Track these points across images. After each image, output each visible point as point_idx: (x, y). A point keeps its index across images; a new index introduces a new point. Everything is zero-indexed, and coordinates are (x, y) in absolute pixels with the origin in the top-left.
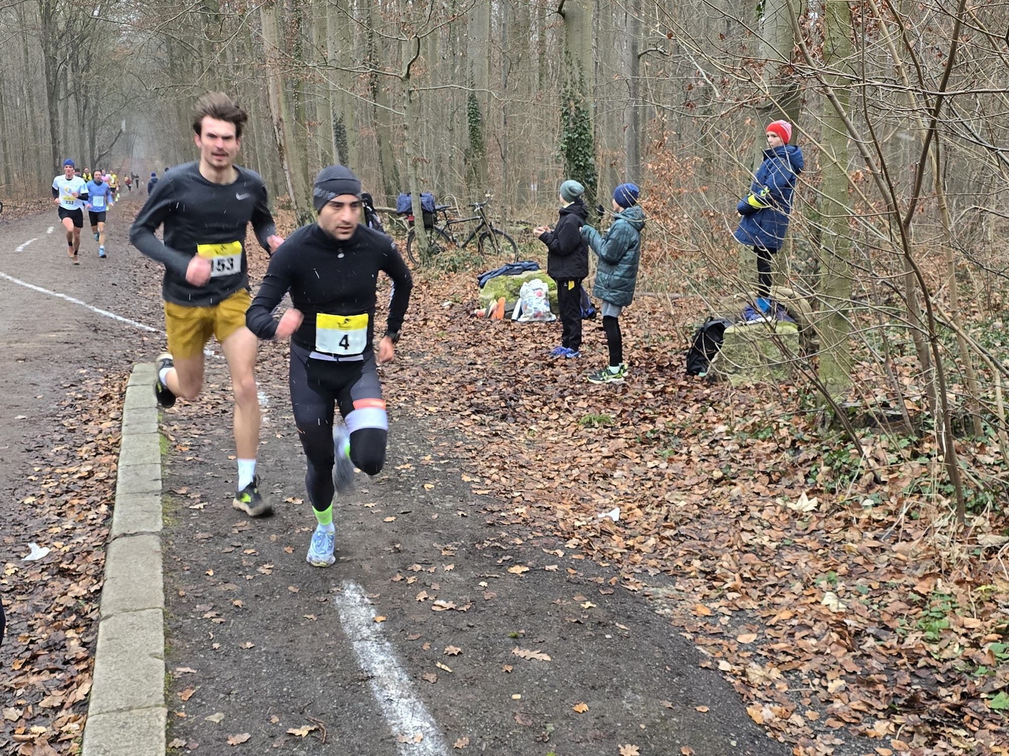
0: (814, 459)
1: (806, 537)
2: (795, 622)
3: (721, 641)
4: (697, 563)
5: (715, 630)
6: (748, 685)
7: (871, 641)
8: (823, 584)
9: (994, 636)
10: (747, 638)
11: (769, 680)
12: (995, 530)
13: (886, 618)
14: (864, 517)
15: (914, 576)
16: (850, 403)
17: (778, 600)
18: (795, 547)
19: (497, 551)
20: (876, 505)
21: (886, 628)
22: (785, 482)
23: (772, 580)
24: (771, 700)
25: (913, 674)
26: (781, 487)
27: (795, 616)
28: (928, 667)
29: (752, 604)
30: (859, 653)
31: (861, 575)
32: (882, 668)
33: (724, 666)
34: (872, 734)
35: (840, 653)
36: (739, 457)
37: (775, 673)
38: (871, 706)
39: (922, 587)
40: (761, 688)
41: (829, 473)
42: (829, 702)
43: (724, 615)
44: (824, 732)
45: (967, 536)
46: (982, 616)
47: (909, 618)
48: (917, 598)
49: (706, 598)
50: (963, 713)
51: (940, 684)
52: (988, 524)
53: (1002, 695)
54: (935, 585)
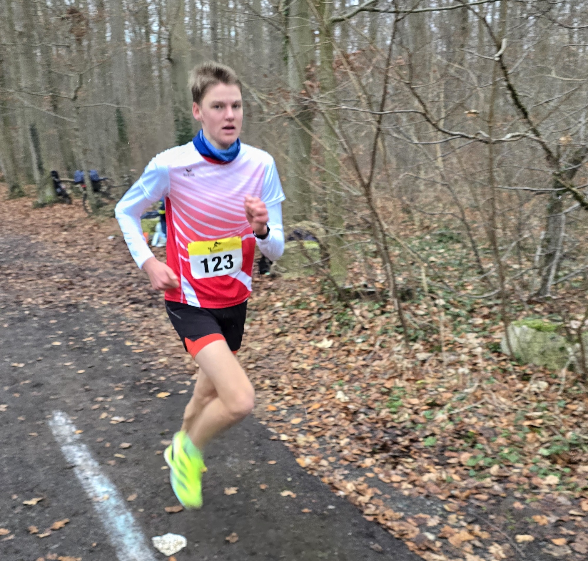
0: (330, 319)
1: (327, 363)
2: (322, 409)
3: (281, 424)
4: (268, 382)
5: (279, 418)
6: (297, 447)
7: (362, 416)
8: (337, 387)
9: (425, 407)
10: (296, 421)
11: (308, 442)
12: (426, 350)
13: (370, 402)
14: (357, 349)
15: (383, 378)
16: (348, 286)
17: (313, 398)
18: (321, 368)
19: (150, 385)
20: (363, 342)
21: (370, 408)
22: (315, 332)
23: (309, 387)
24: (310, 453)
25: (385, 432)
26: (312, 336)
27: (322, 406)
28: (392, 427)
29: (298, 402)
30: (355, 423)
31: (357, 380)
32: (368, 430)
33: (284, 437)
34: (364, 466)
35: (346, 424)
36: (289, 320)
37: (312, 438)
38: (362, 451)
39: (388, 384)
40: (305, 447)
41: (338, 326)
42: (341, 451)
43: (283, 409)
44: (339, 468)
45: (411, 355)
46: (420, 397)
47: (382, 402)
48: (386, 390)
49: (273, 401)
50: (410, 450)
51: (398, 435)
52: (422, 348)
53: (430, 438)
54: (395, 383)
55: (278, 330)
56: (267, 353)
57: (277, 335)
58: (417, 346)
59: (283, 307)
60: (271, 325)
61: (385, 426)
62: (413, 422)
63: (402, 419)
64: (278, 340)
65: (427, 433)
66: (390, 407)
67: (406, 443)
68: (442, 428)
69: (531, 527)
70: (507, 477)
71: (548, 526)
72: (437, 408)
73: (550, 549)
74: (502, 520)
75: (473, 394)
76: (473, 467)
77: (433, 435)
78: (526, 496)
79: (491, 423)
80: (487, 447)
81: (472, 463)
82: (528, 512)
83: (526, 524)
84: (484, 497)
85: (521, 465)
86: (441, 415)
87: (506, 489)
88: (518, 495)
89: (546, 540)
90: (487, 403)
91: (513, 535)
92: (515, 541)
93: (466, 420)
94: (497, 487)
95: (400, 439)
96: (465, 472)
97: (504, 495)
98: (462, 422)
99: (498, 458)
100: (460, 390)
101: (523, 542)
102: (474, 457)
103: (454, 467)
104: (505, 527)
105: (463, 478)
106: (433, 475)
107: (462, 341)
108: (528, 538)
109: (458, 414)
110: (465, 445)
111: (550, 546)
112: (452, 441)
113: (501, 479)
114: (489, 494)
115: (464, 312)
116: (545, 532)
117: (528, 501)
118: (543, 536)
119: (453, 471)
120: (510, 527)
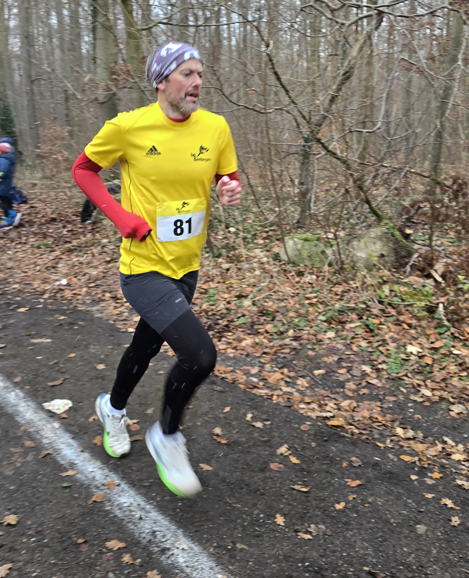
4: (108, 295)
5: (123, 318)
9: (235, 299)
12: (227, 262)
19: (8, 304)
25: (208, 318)
28: (213, 314)
43: (125, 312)
45: (217, 266)
46: (229, 293)
47: (202, 299)
48: (203, 291)
49: (116, 308)
50: (229, 327)
51: (218, 319)
52: (224, 261)
53: (242, 318)
54: (209, 286)
55: (108, 259)
56: (104, 275)
57: (109, 262)
58: (220, 260)
59: (109, 242)
60: (101, 256)
61: (207, 315)
62: (227, 309)
63: (219, 309)
64: (110, 265)
65: (239, 315)
66: (208, 302)
67: (225, 323)
68: (249, 311)
69: (322, 365)
70: (300, 337)
71: (333, 363)
72: (243, 298)
73: (337, 377)
74: (302, 363)
75: (267, 286)
76: (276, 333)
77: (244, 316)
78: (315, 347)
79: (283, 304)
80: (283, 319)
81: (275, 330)
82: (318, 356)
83: (318, 363)
84: (287, 351)
85: (308, 328)
86: (247, 303)
87: (301, 344)
88: (309, 347)
89: (334, 372)
90: (278, 291)
91: (311, 371)
92: (313, 375)
93: (265, 304)
94: (295, 344)
95: (220, 322)
96: (270, 337)
97: (300, 348)
98: (263, 305)
99: (292, 325)
100: (257, 285)
101: (319, 375)
102: (275, 326)
103: (263, 334)
104: (305, 367)
105: (270, 341)
106: (248, 341)
107: (252, 254)
108: (322, 371)
109: (258, 300)
110: (268, 319)
111: (337, 375)
112: (257, 318)
113: (296, 338)
114: (290, 348)
115: (249, 236)
116: (332, 367)
117: (317, 350)
118: (331, 369)
119: (262, 337)
120: (308, 367)
